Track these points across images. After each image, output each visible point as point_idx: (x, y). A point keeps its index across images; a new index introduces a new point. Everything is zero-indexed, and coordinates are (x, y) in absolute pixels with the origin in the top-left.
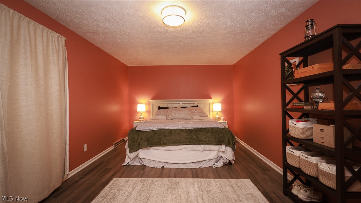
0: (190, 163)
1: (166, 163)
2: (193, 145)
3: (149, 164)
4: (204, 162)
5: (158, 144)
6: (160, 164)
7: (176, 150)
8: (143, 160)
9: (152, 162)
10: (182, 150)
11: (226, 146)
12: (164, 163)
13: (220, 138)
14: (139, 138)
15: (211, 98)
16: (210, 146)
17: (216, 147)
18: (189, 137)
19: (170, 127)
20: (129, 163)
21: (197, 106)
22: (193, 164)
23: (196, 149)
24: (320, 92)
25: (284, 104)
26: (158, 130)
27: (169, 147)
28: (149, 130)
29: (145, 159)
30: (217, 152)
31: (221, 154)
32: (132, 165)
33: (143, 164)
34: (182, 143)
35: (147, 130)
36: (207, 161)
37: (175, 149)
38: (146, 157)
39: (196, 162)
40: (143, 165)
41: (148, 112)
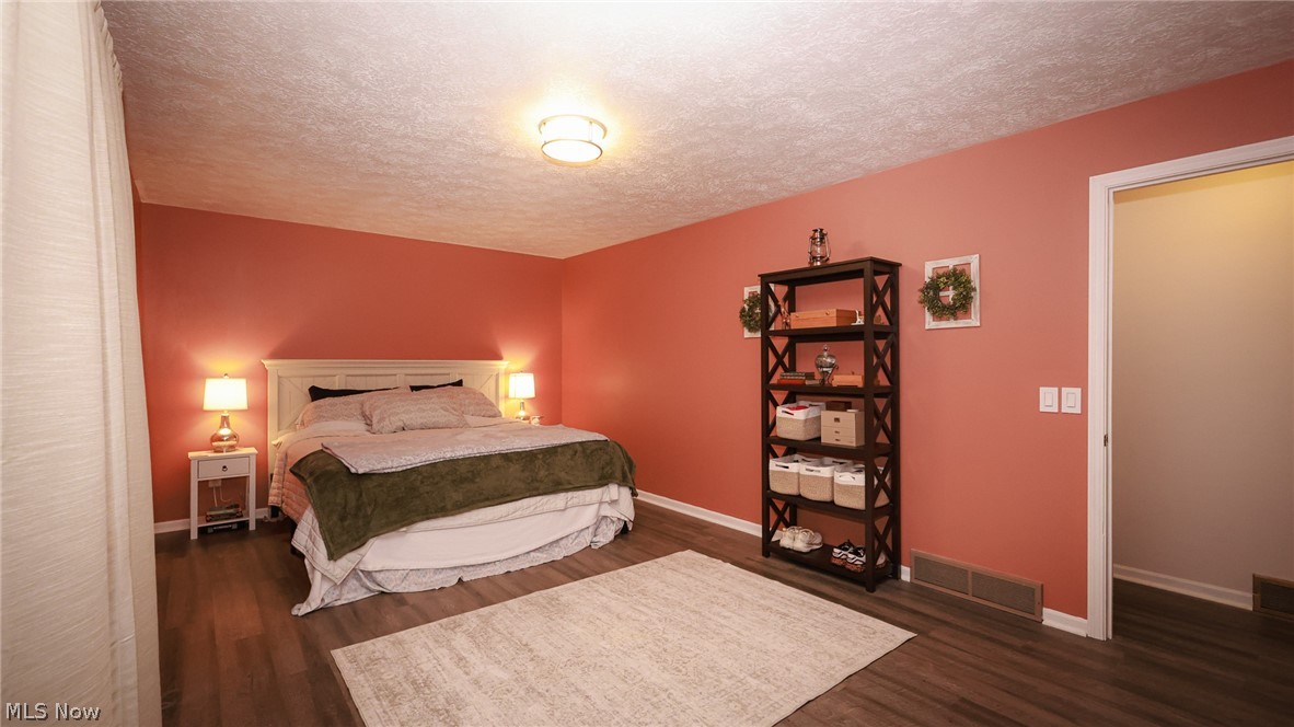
0: (528, 553)
1: (455, 568)
2: (539, 498)
3: (403, 584)
4: (563, 542)
5: (436, 512)
6: (441, 576)
7: (491, 522)
8: (379, 577)
9: (412, 577)
10: (510, 516)
11: (619, 485)
12: (449, 571)
13: (603, 468)
14: (365, 498)
15: (498, 357)
16: (580, 493)
17: (593, 495)
18: (527, 474)
19: (470, 451)
20: (326, 601)
21: (459, 383)
22: (538, 554)
23: (546, 508)
24: (830, 356)
25: (767, 376)
26: (434, 465)
27: (467, 515)
28: (400, 469)
29: (387, 573)
30: (596, 506)
31: (607, 511)
32: (339, 603)
33: (381, 589)
34: (508, 495)
35: (394, 470)
36: (573, 536)
37: (489, 518)
38: (388, 564)
39: (545, 546)
40: (383, 592)
41: (258, 410)
